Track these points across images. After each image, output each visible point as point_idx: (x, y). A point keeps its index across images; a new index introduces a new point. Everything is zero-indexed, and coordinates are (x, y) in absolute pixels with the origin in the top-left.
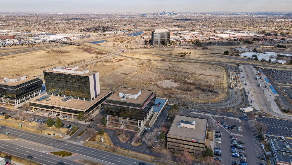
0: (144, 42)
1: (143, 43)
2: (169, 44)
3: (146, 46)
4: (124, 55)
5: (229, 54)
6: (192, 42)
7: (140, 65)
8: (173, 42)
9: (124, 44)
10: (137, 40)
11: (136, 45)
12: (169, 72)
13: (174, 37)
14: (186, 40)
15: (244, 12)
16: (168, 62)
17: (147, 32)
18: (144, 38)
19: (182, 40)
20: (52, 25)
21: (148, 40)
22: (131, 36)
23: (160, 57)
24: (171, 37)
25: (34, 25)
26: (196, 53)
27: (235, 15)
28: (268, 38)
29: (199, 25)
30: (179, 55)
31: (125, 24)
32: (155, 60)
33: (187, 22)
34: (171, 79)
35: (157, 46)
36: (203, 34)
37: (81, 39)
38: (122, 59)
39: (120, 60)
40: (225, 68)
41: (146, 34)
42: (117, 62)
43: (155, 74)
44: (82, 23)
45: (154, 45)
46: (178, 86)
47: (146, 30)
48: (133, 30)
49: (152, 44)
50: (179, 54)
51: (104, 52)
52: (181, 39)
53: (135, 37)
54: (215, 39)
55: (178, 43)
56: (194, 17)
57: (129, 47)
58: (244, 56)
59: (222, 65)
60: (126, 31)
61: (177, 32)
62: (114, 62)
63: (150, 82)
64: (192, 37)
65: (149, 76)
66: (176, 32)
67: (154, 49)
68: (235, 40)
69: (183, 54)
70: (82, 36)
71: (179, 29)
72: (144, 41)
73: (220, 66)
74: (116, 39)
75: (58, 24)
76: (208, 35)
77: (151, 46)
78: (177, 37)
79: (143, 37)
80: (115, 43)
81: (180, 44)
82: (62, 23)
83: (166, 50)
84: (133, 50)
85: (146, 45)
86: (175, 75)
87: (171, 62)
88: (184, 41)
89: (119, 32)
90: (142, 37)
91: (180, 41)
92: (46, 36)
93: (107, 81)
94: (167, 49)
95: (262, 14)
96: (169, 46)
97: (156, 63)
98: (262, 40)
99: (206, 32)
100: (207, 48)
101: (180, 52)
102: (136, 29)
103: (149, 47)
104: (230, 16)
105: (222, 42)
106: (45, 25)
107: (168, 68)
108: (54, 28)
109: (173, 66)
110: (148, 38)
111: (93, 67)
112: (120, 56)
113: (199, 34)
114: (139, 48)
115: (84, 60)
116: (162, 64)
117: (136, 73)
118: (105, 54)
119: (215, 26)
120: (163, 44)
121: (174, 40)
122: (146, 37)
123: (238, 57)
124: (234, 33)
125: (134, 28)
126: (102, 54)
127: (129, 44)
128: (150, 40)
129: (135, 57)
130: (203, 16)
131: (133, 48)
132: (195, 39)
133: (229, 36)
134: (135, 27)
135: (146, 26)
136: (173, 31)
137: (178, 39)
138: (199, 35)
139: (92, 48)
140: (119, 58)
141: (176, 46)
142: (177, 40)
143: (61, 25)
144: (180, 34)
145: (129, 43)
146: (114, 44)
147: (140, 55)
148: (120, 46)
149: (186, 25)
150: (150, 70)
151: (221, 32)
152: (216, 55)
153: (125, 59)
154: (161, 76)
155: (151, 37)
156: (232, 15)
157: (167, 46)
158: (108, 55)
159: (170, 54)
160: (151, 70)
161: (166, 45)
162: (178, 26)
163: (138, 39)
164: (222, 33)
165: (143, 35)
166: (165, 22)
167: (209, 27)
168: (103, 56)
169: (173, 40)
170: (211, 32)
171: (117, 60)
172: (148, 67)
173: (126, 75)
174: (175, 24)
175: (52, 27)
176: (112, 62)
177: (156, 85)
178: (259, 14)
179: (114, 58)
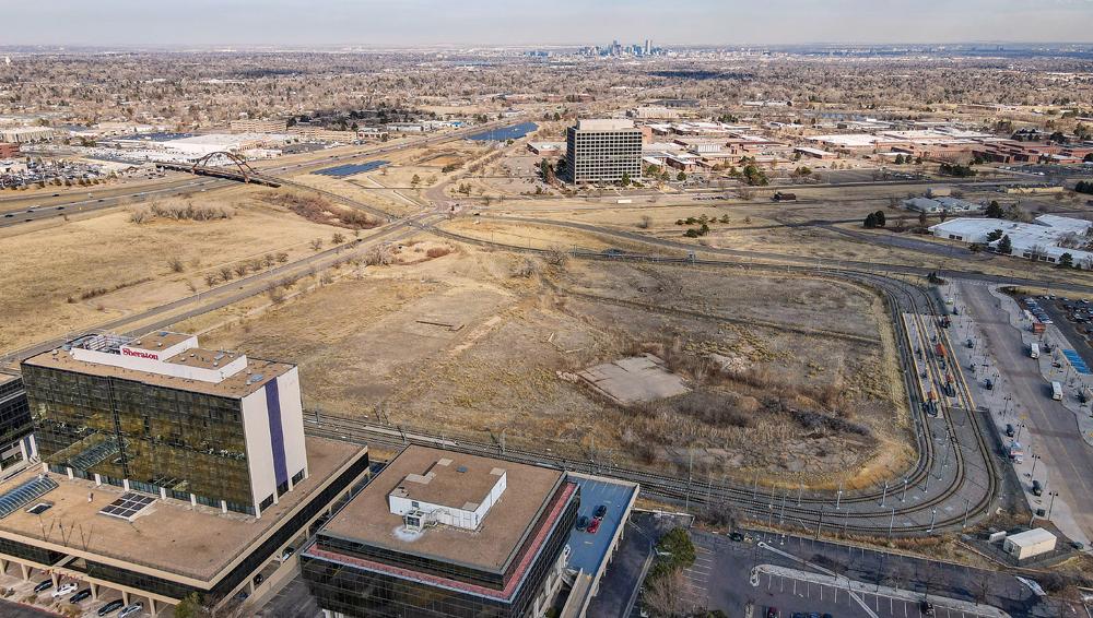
0: (538, 169)
1: (534, 174)
2: (638, 180)
3: (544, 187)
4: (453, 228)
5: (888, 223)
6: (728, 170)
7: (515, 281)
8: (652, 169)
9: (454, 179)
10: (507, 162)
11: (502, 182)
12: (641, 315)
13: (658, 146)
14: (704, 160)
15: (918, 46)
16: (636, 265)
17: (548, 125)
18: (536, 152)
19: (689, 162)
20: (186, 95)
21: (554, 161)
22: (489, 144)
23: (602, 240)
24: (645, 145)
25: (115, 96)
26: (747, 221)
27: (883, 54)
28: (1030, 151)
29: (752, 97)
30: (678, 228)
31: (466, 93)
32: (579, 255)
33: (704, 85)
34: (650, 356)
35: (591, 187)
36: (768, 133)
37: (288, 156)
38: (444, 247)
39: (433, 254)
40: (880, 294)
41: (546, 134)
42: (421, 261)
43: (582, 327)
44: (303, 87)
45: (578, 183)
46: (683, 390)
47: (547, 117)
48: (495, 116)
49: (571, 181)
50: (679, 223)
51: (370, 217)
52: (682, 156)
53: (502, 145)
54: (819, 157)
55: (674, 173)
56: (730, 63)
57: (474, 192)
58: (952, 237)
59: (866, 281)
60: (470, 119)
61: (669, 125)
62: (407, 264)
63: (559, 373)
64: (728, 145)
65: (555, 337)
66: (662, 127)
67: (577, 202)
68: (899, 160)
69: (696, 227)
70: (293, 142)
71: (673, 113)
72: (537, 165)
73: (860, 283)
74: (425, 154)
75: (208, 92)
76: (789, 137)
77: (563, 186)
78: (668, 147)
79: (535, 146)
80: (422, 173)
81: (681, 177)
82: (226, 90)
83: (624, 206)
84: (492, 206)
85: (546, 182)
86: (666, 330)
87: (649, 266)
88: (698, 164)
89: (441, 123)
90: (530, 147)
91: (683, 167)
92: (151, 143)
93: (363, 365)
94: (630, 201)
95: (985, 52)
96: (639, 185)
97: (583, 269)
98: (1008, 158)
99: (782, 125)
100: (792, 197)
101: (684, 215)
102: (507, 114)
103: (556, 193)
104: (864, 59)
105: (850, 167)
106: (160, 97)
107: (634, 292)
108: (193, 109)
109: (656, 283)
110: (554, 153)
111: (315, 292)
112: (438, 232)
113: (753, 133)
114: (514, 196)
115: (282, 258)
116: (610, 275)
117: (497, 319)
118: (374, 224)
119: (813, 99)
120: (613, 179)
121: (658, 162)
122: (545, 147)
123: (925, 239)
124: (893, 128)
125: (499, 108)
126: (362, 223)
127: (478, 180)
128: (562, 163)
129: (498, 237)
130: (764, 60)
131: (491, 195)
132: (741, 154)
133: (874, 142)
134: (503, 105)
135: (546, 101)
136: (651, 121)
137: (671, 157)
138: (754, 138)
139: (323, 197)
140: (430, 243)
141: (666, 188)
142: (670, 162)
143: (220, 98)
144: (680, 133)
145: (478, 173)
146: (416, 180)
147: (518, 230)
148: (441, 188)
149: (702, 97)
150: (560, 306)
151: (840, 127)
152: (836, 229)
153: (456, 251)
154: (608, 338)
155: (564, 147)
156: (871, 54)
157: (630, 186)
158: (384, 231)
159: (642, 222)
160: (563, 304)
161: (625, 182)
162: (670, 102)
163: (512, 154)
164: (842, 129)
165: (535, 139)
166: (622, 83)
167: (789, 104)
168: (364, 233)
169: (652, 160)
170: (797, 126)
171: (423, 255)
172: (550, 292)
173: (451, 335)
174: (660, 91)
175: (182, 106)
176: (401, 262)
177: (583, 386)
178: (973, 50)
179: (411, 244)
